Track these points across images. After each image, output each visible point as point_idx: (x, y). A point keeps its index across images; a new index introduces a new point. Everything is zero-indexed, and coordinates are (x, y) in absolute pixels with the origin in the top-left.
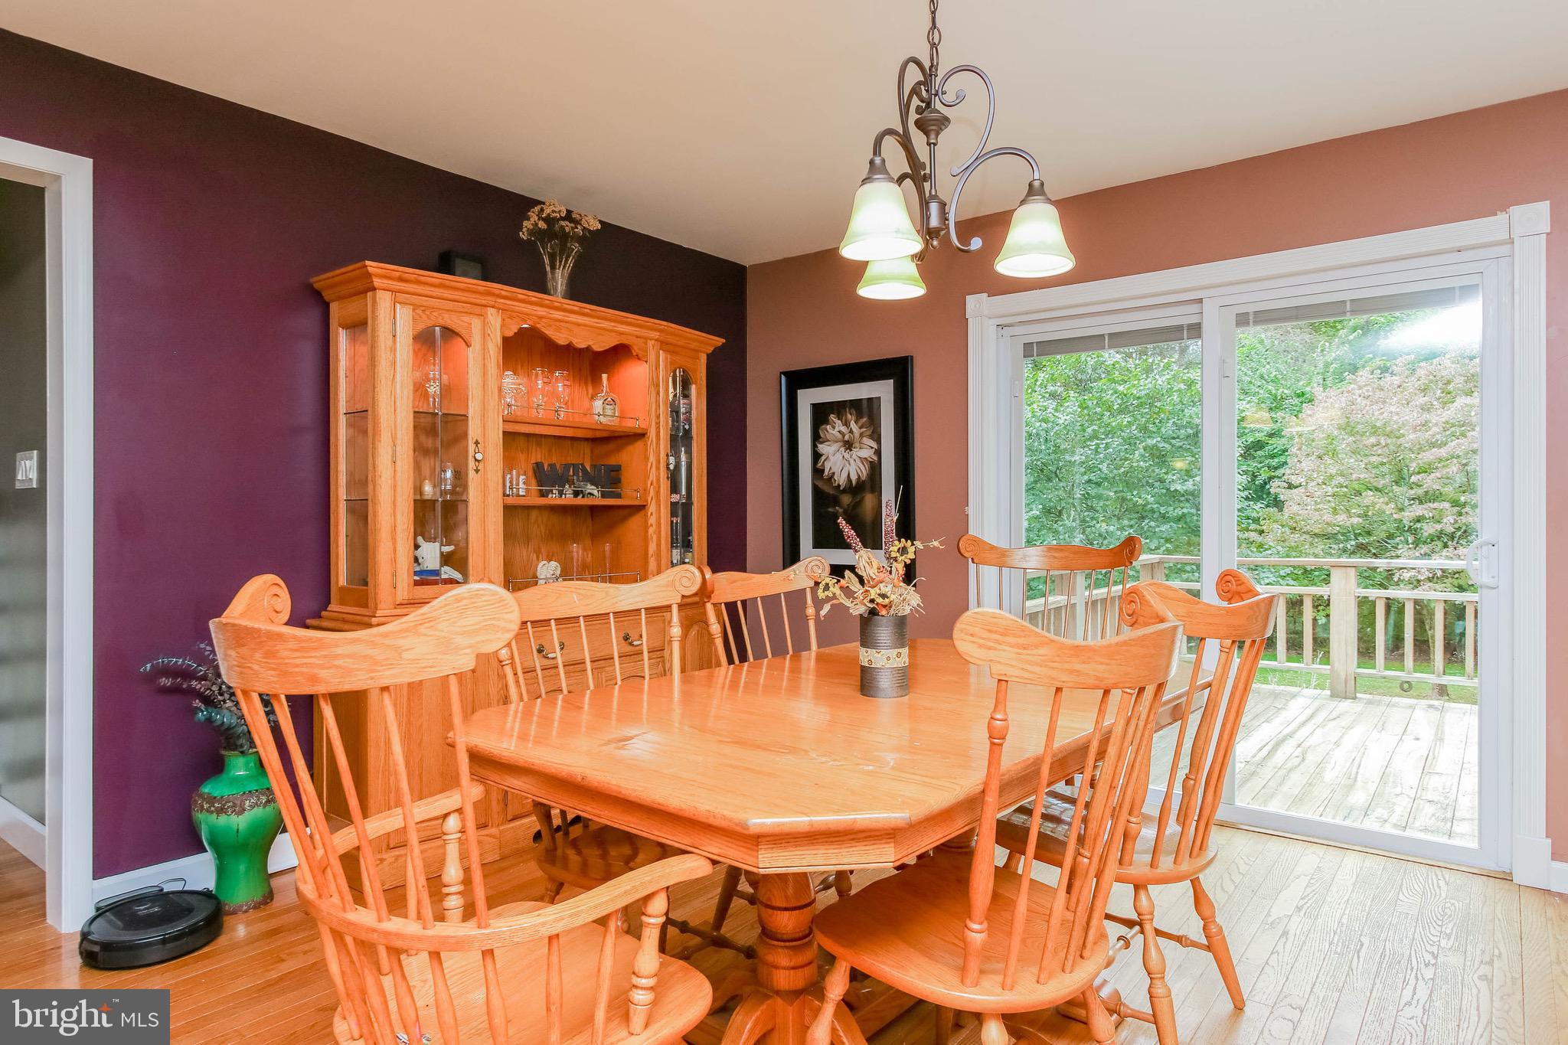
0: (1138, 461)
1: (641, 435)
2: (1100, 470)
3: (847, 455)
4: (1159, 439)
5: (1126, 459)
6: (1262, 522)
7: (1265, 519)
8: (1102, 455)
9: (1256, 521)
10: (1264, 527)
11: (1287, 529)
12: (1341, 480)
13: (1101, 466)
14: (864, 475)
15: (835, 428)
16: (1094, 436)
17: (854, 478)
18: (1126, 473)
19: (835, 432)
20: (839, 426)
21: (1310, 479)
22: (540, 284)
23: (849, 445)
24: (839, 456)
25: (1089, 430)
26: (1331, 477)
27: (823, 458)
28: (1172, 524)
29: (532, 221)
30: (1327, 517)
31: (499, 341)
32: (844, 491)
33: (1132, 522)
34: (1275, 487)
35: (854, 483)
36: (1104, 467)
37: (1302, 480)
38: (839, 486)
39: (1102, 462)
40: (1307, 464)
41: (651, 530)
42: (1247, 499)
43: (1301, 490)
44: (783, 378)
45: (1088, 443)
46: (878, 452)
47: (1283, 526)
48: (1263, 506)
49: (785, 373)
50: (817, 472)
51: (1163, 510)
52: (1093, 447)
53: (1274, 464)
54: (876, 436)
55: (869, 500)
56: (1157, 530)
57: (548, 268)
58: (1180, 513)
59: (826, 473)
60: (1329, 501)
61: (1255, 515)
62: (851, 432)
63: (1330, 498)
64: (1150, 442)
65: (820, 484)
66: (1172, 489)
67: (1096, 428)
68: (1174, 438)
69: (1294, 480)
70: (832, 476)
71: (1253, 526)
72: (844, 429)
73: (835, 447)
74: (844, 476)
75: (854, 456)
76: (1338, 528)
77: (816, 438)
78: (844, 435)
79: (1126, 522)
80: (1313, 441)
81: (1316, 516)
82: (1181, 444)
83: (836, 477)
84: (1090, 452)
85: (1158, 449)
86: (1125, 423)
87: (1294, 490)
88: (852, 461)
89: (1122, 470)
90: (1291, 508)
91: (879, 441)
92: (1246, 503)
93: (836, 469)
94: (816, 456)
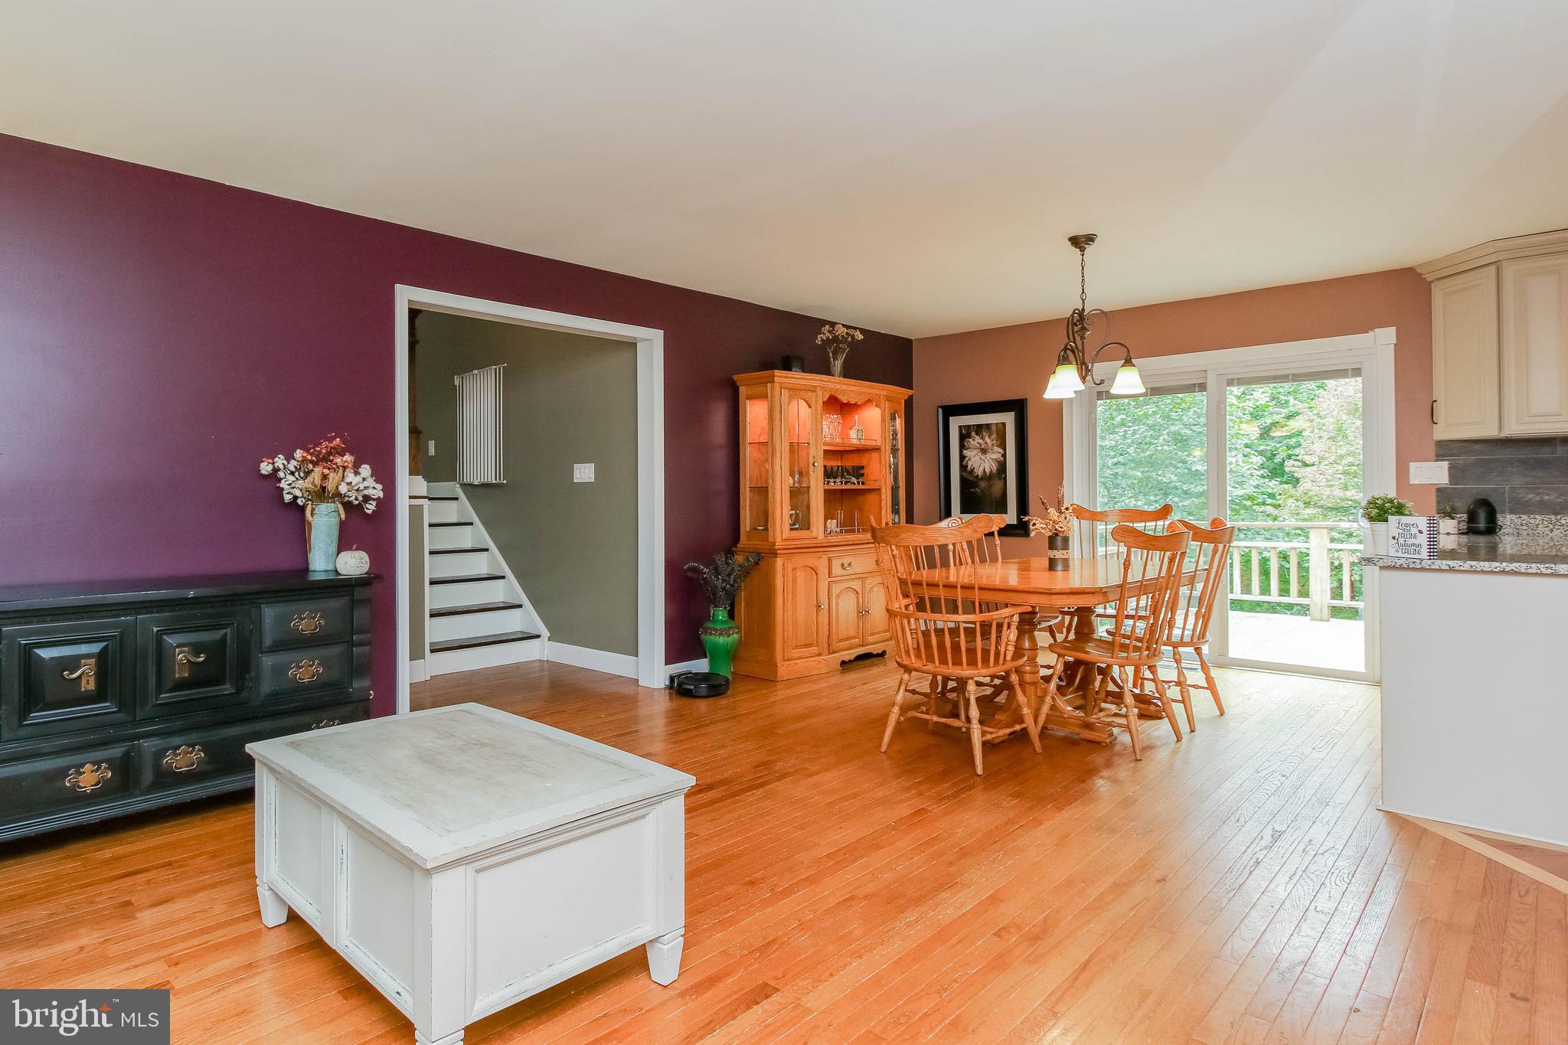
0: (1162, 445)
1: (877, 449)
2: (1128, 453)
3: (982, 457)
4: (1181, 426)
5: (1151, 444)
6: (1278, 497)
7: (1280, 494)
8: (1129, 441)
9: (1272, 496)
10: (1280, 502)
11: (1300, 503)
12: (1350, 459)
13: (1128, 450)
14: (995, 470)
15: (975, 441)
16: (1123, 424)
17: (988, 471)
18: (1151, 456)
19: (975, 443)
20: (978, 439)
21: (1322, 459)
22: (827, 371)
23: (984, 451)
24: (977, 458)
25: (1118, 419)
26: (1342, 457)
27: (967, 459)
28: (1193, 499)
29: (825, 334)
30: (1338, 493)
31: (822, 403)
32: (982, 479)
33: (1158, 498)
34: (1289, 466)
35: (988, 474)
36: (1131, 450)
37: (1315, 459)
38: (978, 476)
39: (1129, 446)
40: (1319, 447)
41: (883, 502)
42: (1263, 477)
43: (1314, 468)
44: (940, 410)
45: (1117, 430)
46: (1004, 456)
47: (1297, 500)
48: (1277, 483)
49: (941, 407)
50: (963, 467)
51: (1185, 487)
52: (1122, 434)
53: (1291, 443)
54: (1003, 445)
55: (999, 485)
56: (1180, 504)
57: (832, 360)
58: (1201, 490)
59: (969, 468)
60: (1340, 479)
61: (1270, 491)
62: (986, 443)
63: (1340, 476)
64: (1173, 428)
65: (964, 474)
66: (1193, 469)
67: (1124, 417)
68: (1195, 425)
69: (1308, 459)
70: (972, 470)
71: (1269, 501)
72: (981, 441)
73: (975, 452)
74: (981, 470)
75: (988, 458)
76: (1350, 503)
77: (962, 447)
78: (981, 445)
79: (1152, 498)
80: (1324, 425)
81: (1327, 491)
82: (1201, 430)
83: (975, 471)
84: (1118, 438)
85: (1179, 434)
86: (1150, 413)
87: (1308, 469)
88: (986, 460)
89: (1149, 453)
90: (1306, 485)
91: (1004, 449)
92: (1262, 481)
93: (976, 465)
94: (962, 457)
